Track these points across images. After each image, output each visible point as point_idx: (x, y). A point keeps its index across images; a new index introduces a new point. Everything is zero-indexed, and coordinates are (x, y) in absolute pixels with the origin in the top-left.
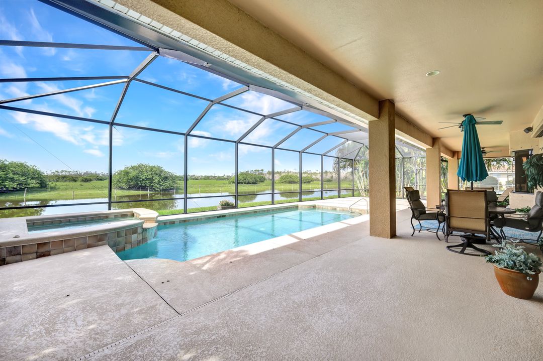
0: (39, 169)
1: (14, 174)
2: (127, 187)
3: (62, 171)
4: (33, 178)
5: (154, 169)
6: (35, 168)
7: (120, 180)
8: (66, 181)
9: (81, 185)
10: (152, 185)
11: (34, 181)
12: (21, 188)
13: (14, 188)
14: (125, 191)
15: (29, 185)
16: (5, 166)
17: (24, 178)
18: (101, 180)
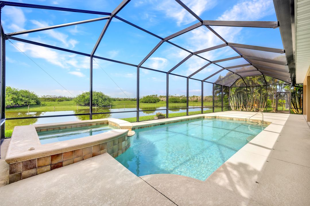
0: (36, 94)
1: (22, 97)
2: (84, 104)
3: (47, 96)
4: (32, 99)
5: (98, 94)
6: (34, 93)
7: (80, 101)
8: (49, 101)
9: (58, 103)
10: (98, 103)
11: (33, 101)
12: (26, 105)
13: (22, 105)
14: (83, 107)
15: (30, 103)
16: (18, 92)
17: (28, 99)
18: (68, 100)
